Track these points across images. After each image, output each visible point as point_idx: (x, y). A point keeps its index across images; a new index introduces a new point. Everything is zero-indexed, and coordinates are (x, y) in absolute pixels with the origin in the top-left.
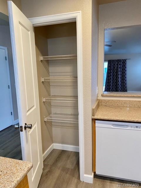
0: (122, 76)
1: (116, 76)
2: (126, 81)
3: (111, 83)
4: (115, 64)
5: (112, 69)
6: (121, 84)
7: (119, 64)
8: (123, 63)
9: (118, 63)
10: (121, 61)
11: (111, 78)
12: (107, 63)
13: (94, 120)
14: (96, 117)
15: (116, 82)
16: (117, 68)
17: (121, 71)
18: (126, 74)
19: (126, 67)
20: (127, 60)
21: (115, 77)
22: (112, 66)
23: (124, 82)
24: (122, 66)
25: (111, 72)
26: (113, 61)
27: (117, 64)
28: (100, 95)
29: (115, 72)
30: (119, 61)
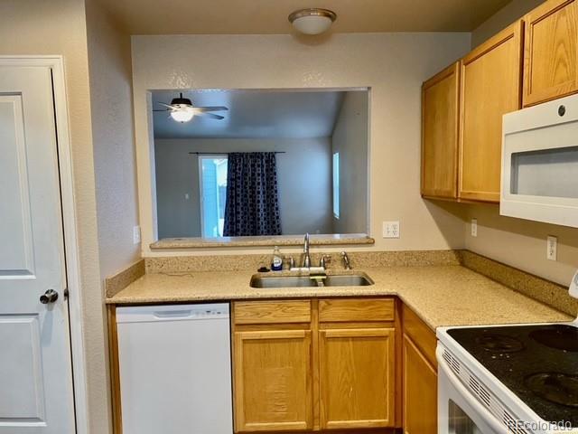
0: (268, 197)
1: (251, 196)
2: (277, 209)
3: (241, 215)
4: (246, 166)
5: (239, 178)
6: (265, 219)
7: (259, 166)
8: (266, 162)
9: (255, 162)
10: (262, 157)
13: (111, 308)
15: (251, 214)
16: (253, 175)
17: (264, 184)
18: (276, 191)
19: (275, 174)
20: (277, 156)
21: (250, 199)
22: (240, 169)
23: (274, 214)
24: (267, 170)
25: (239, 187)
26: (241, 155)
27: (253, 166)
28: (145, 246)
29: (248, 186)
30: (256, 156)
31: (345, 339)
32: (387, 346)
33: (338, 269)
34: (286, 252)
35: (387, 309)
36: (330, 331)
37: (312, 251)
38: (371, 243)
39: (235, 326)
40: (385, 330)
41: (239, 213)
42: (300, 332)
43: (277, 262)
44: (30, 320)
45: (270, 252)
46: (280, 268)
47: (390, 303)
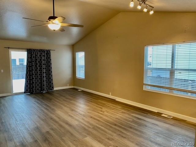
0: (47, 70)
3: (34, 80)
5: (33, 61)
7: (43, 56)
8: (46, 54)
9: (41, 54)
10: (44, 52)
15: (40, 79)
16: (41, 60)
19: (51, 60)
20: (51, 51)
22: (34, 57)
26: (34, 50)
27: (40, 56)
29: (38, 66)
30: (42, 51)
41: (33, 79)
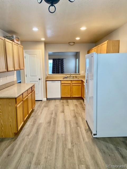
1: (58, 69)
5: (55, 64)
8: (61, 61)
11: (55, 68)
12: (52, 61)
13: (46, 81)
14: (46, 80)
16: (58, 64)
17: (61, 66)
18: (63, 68)
20: (64, 59)
22: (55, 62)
25: (55, 66)
26: (56, 59)
28: (48, 75)
30: (59, 59)
31: (75, 85)
32: (81, 86)
33: (75, 78)
34: (67, 76)
35: (80, 82)
36: (73, 85)
37: (71, 75)
38: (80, 74)
39: (61, 84)
40: (80, 84)
42: (70, 85)
43: (66, 77)
44: (37, 82)
45: (65, 76)
46: (67, 78)
47: (81, 81)
